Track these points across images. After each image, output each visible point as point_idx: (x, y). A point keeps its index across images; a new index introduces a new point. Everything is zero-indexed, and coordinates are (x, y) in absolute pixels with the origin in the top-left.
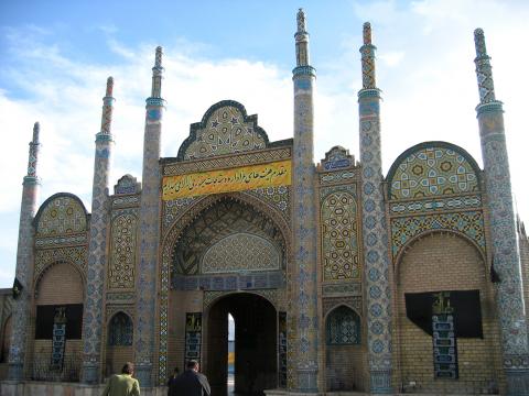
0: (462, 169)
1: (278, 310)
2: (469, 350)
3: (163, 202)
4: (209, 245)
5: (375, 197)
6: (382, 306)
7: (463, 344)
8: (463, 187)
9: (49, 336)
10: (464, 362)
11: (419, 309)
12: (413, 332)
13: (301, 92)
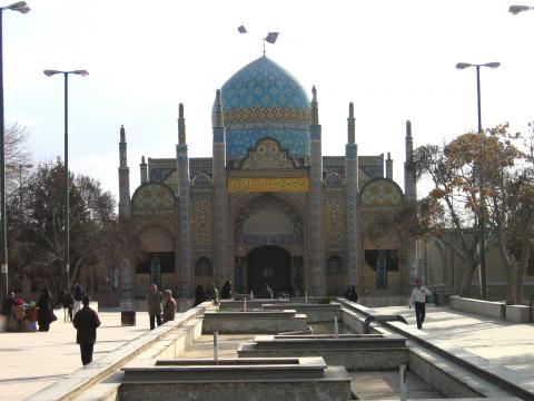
0: (394, 193)
1: (292, 255)
2: (392, 276)
3: (229, 194)
4: (248, 217)
5: (354, 203)
6: (356, 255)
7: (390, 273)
8: (395, 201)
9: (148, 271)
10: (390, 282)
11: (371, 258)
12: (367, 267)
13: (316, 141)
